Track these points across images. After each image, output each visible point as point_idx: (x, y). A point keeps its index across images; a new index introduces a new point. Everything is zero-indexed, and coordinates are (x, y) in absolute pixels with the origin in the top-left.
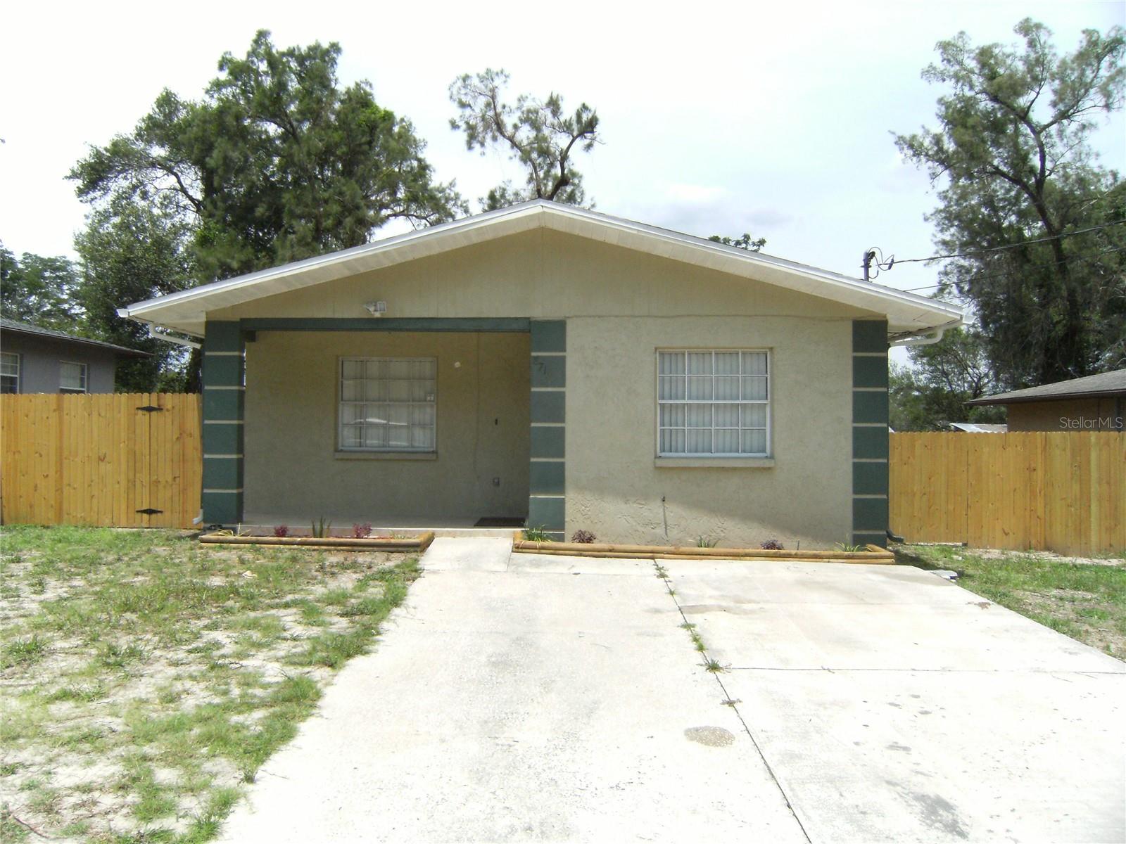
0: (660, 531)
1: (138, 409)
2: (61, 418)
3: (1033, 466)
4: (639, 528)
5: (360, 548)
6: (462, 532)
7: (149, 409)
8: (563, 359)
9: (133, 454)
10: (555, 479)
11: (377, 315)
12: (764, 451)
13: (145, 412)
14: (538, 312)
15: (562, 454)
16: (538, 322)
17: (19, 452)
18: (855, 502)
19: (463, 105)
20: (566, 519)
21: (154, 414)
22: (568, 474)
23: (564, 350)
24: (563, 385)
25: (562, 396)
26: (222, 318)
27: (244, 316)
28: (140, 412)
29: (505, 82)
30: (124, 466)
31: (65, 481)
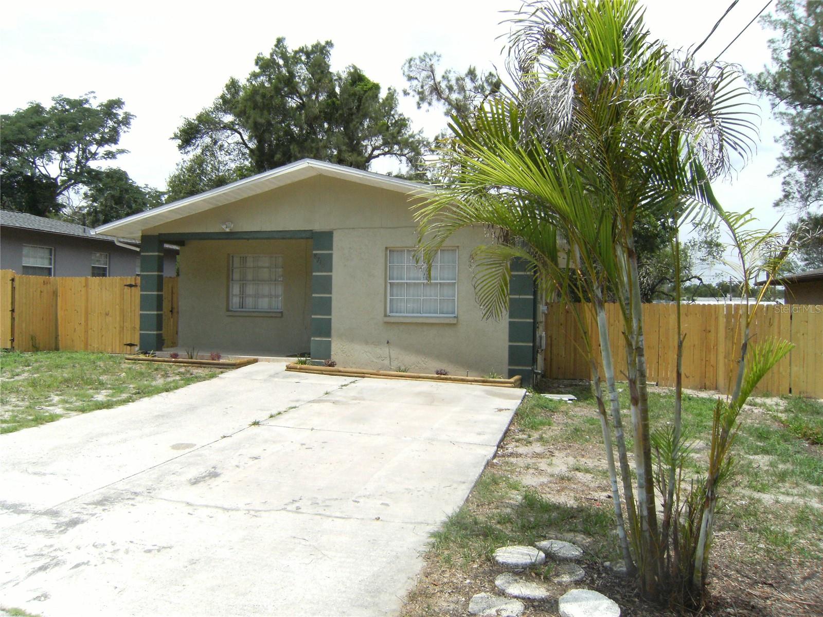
0: (387, 362)
1: (125, 285)
2: (87, 292)
3: (708, 328)
4: (375, 360)
5: (204, 365)
6: (273, 359)
7: (131, 286)
8: (331, 255)
9: (122, 311)
10: (325, 329)
11: (228, 230)
12: (453, 313)
13: (129, 288)
14: (317, 227)
15: (330, 314)
16: (316, 232)
17: (67, 310)
18: (510, 347)
19: (410, 78)
20: (332, 353)
21: (133, 288)
22: (333, 325)
23: (331, 249)
24: (331, 271)
25: (330, 278)
26: (149, 233)
27: (161, 232)
28: (126, 287)
29: (438, 60)
30: (118, 319)
31: (89, 327)
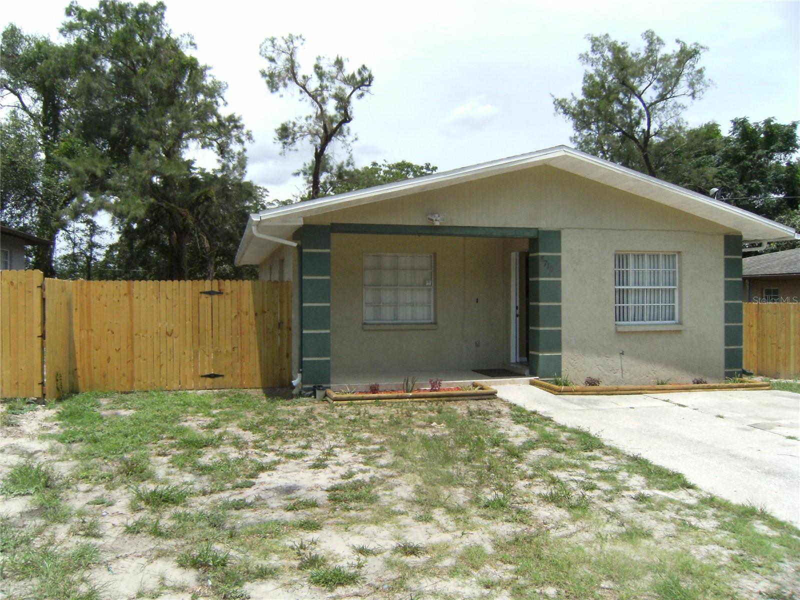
0: (619, 375)
1: (201, 293)
2: (131, 301)
3: (751, 323)
4: (606, 373)
6: (496, 382)
7: (211, 293)
8: (559, 258)
9: (197, 329)
10: (556, 344)
12: (673, 319)
13: (207, 295)
14: (544, 224)
15: (559, 325)
16: (544, 231)
17: (92, 330)
18: (726, 350)
20: (562, 370)
21: (216, 297)
22: (563, 338)
23: (560, 251)
24: (560, 276)
25: (559, 283)
27: (334, 222)
28: (203, 295)
29: (302, 44)
30: (189, 339)
31: (136, 354)
